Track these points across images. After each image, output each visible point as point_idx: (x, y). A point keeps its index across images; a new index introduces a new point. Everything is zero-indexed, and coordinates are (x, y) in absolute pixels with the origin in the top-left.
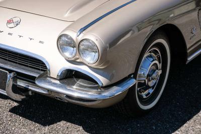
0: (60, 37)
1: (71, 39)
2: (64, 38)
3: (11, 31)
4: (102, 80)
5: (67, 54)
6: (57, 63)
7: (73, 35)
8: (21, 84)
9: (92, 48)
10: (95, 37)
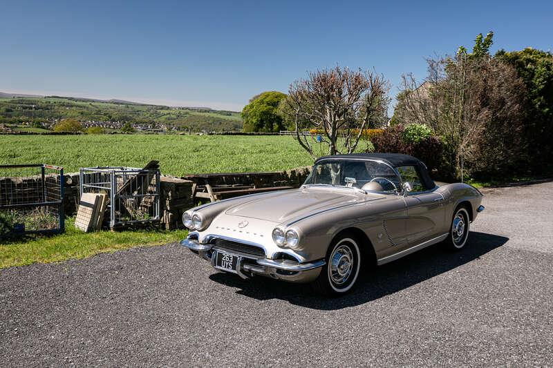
0: (275, 229)
1: (282, 231)
2: (277, 231)
3: (241, 230)
4: (300, 258)
5: (279, 241)
6: (271, 248)
7: (284, 229)
8: (246, 267)
9: (295, 235)
10: (296, 229)
